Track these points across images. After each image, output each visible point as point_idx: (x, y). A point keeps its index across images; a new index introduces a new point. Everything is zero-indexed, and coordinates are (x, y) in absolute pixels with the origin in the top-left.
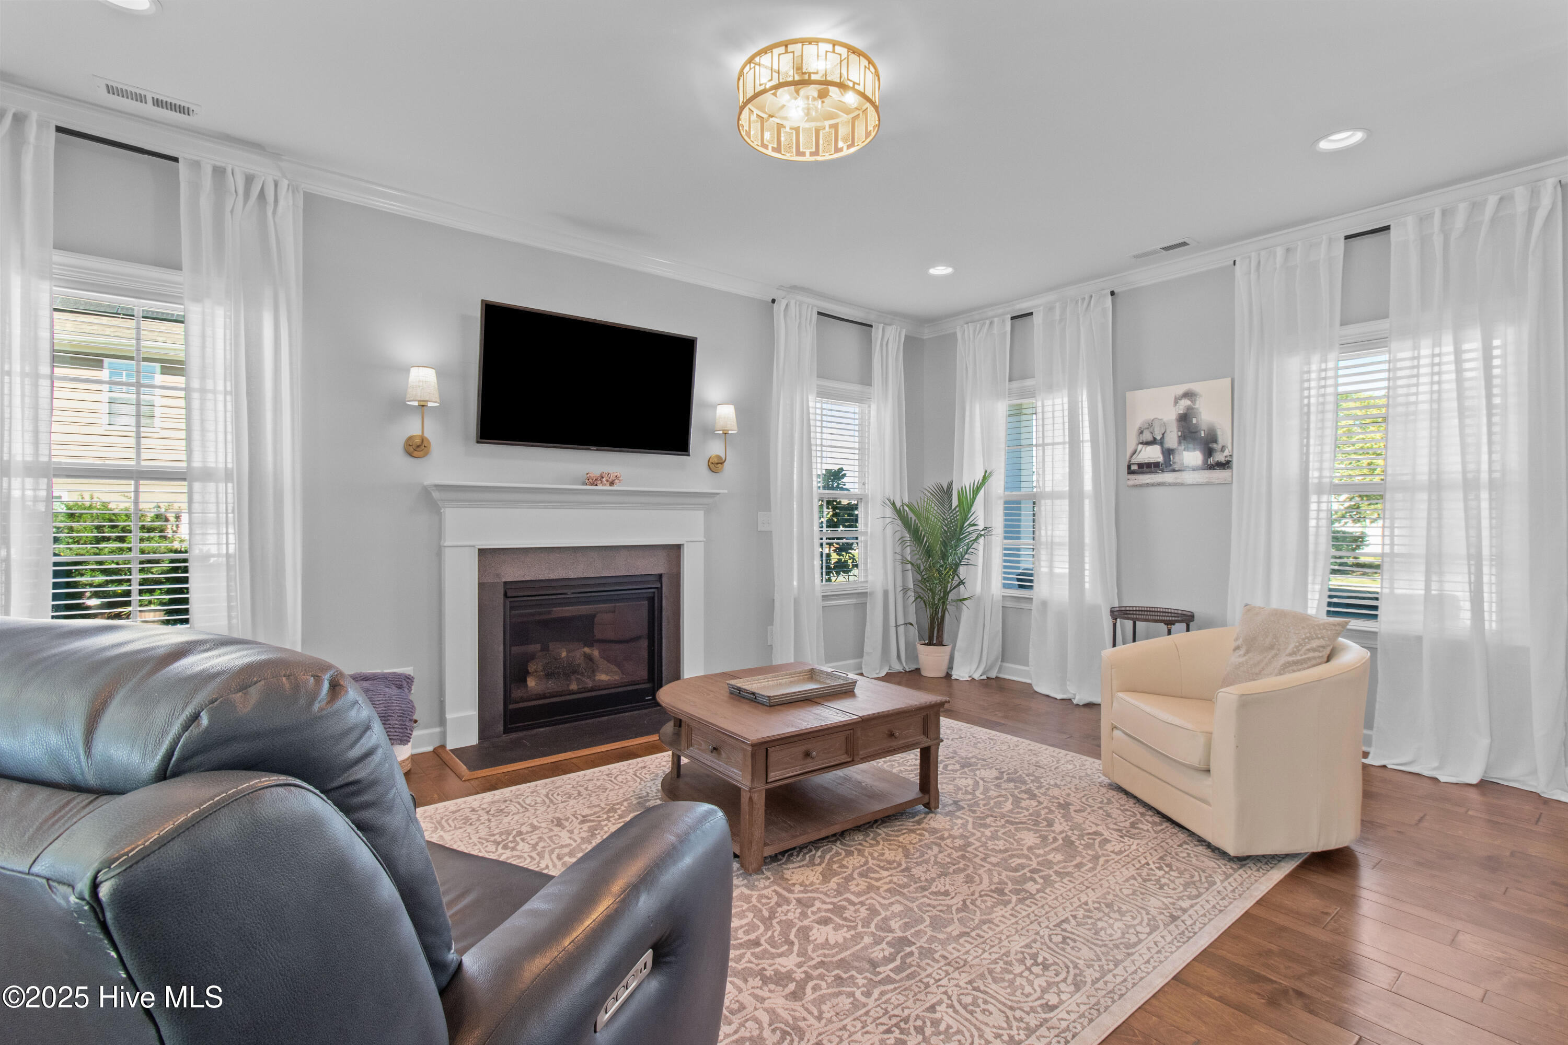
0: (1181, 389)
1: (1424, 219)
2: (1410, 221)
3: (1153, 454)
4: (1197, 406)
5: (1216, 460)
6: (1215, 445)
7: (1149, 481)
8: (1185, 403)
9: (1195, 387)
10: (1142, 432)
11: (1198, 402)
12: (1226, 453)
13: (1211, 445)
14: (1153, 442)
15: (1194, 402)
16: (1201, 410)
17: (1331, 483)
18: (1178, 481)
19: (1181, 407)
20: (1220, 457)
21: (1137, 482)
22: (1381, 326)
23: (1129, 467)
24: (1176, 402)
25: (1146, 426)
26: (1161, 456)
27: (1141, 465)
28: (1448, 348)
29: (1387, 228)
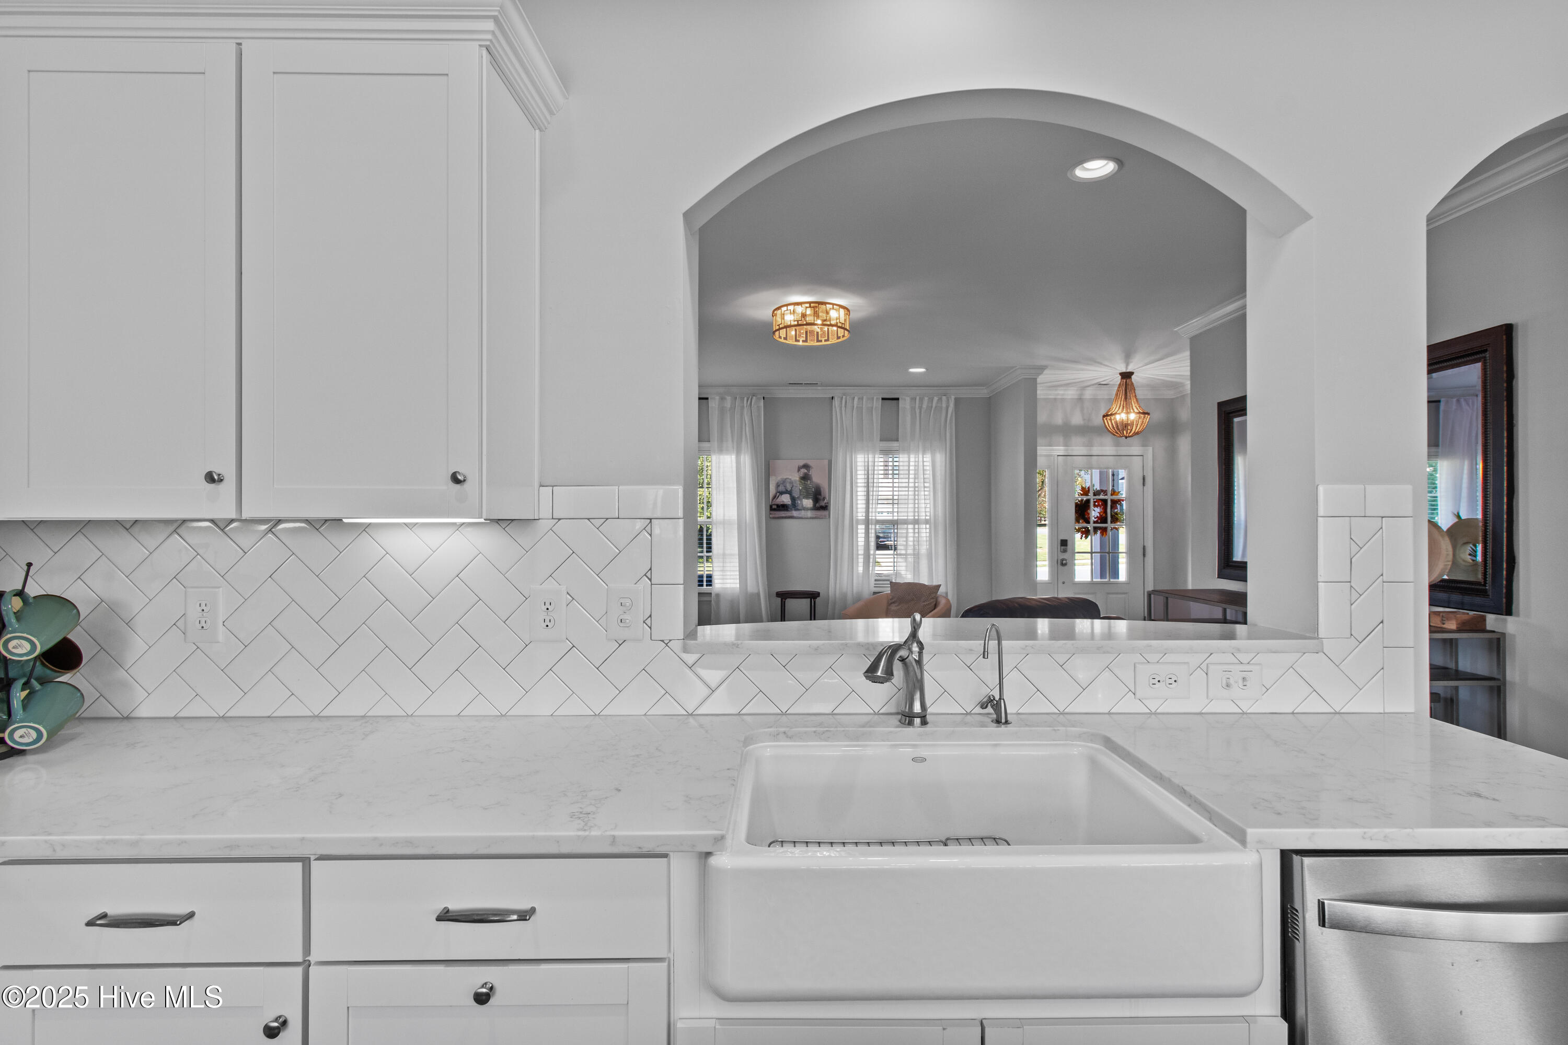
0: (802, 463)
1: (914, 399)
2: (908, 399)
3: (785, 499)
4: (810, 474)
5: (820, 505)
6: (820, 497)
7: (783, 515)
8: (804, 471)
9: (810, 463)
10: (779, 486)
11: (811, 471)
12: (825, 501)
13: (818, 496)
14: (786, 492)
15: (809, 471)
16: (813, 476)
17: (876, 519)
18: (800, 516)
19: (802, 473)
20: (823, 504)
21: (777, 516)
22: (895, 445)
23: (771, 506)
24: (799, 470)
25: (782, 482)
26: (790, 500)
27: (778, 506)
28: (921, 459)
29: (898, 399)
